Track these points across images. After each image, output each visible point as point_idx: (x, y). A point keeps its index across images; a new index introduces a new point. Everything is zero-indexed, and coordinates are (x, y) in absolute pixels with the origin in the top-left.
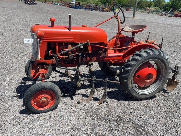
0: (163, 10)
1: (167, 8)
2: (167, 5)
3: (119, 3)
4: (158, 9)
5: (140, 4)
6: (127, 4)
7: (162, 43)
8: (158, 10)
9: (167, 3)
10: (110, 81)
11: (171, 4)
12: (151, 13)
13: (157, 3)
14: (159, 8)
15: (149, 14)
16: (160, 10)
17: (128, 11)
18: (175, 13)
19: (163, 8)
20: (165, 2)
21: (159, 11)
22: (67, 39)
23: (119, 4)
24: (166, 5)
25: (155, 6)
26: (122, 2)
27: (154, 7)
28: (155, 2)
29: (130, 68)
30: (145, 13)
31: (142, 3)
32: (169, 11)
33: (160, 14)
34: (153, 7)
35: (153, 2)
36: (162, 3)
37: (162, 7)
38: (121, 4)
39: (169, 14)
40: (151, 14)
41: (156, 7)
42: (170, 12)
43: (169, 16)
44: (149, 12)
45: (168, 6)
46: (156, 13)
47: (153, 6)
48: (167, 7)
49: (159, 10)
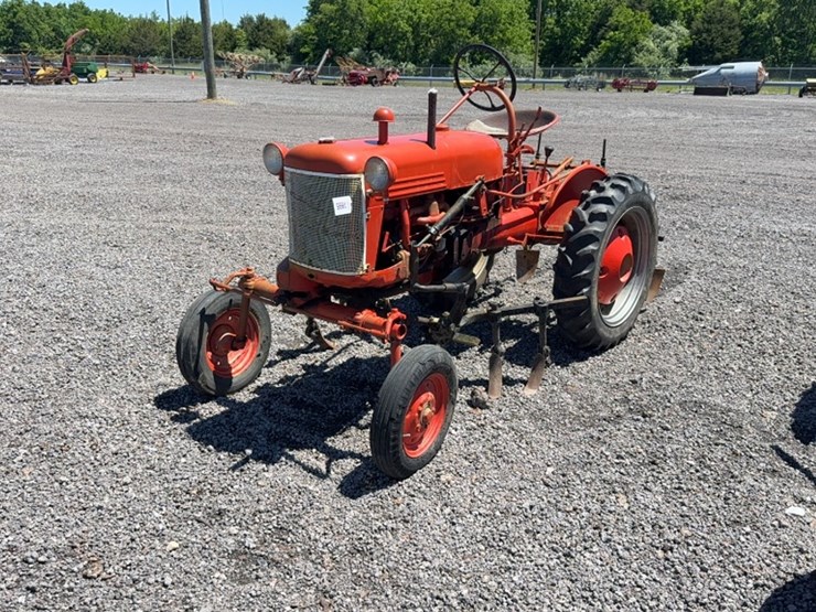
0: (289, 58)
1: (303, 50)
2: (300, 39)
3: (84, 41)
4: (270, 56)
5: (184, 38)
6: (126, 42)
7: (603, 160)
8: (271, 61)
9: (299, 28)
10: (561, 301)
11: (316, 34)
12: (249, 75)
13: (261, 33)
14: (275, 54)
15: (243, 80)
16: (279, 61)
17: (146, 72)
18: (342, 67)
19: (290, 50)
20: (288, 27)
21: (277, 67)
22: (431, 181)
23: (88, 42)
24: (297, 40)
25: (253, 45)
26: (97, 36)
27: (251, 50)
28: (249, 29)
29: (591, 247)
30: (225, 76)
31: (194, 36)
32: (318, 64)
33: (290, 76)
34: (247, 51)
35: (242, 28)
36: (281, 32)
37: (283, 48)
38: (98, 43)
39: (321, 73)
40: (251, 80)
41: (258, 51)
42: (324, 65)
43: (325, 81)
44: (242, 70)
45: (305, 42)
46: (273, 76)
47: (244, 44)
48: (303, 46)
49: (275, 61)
